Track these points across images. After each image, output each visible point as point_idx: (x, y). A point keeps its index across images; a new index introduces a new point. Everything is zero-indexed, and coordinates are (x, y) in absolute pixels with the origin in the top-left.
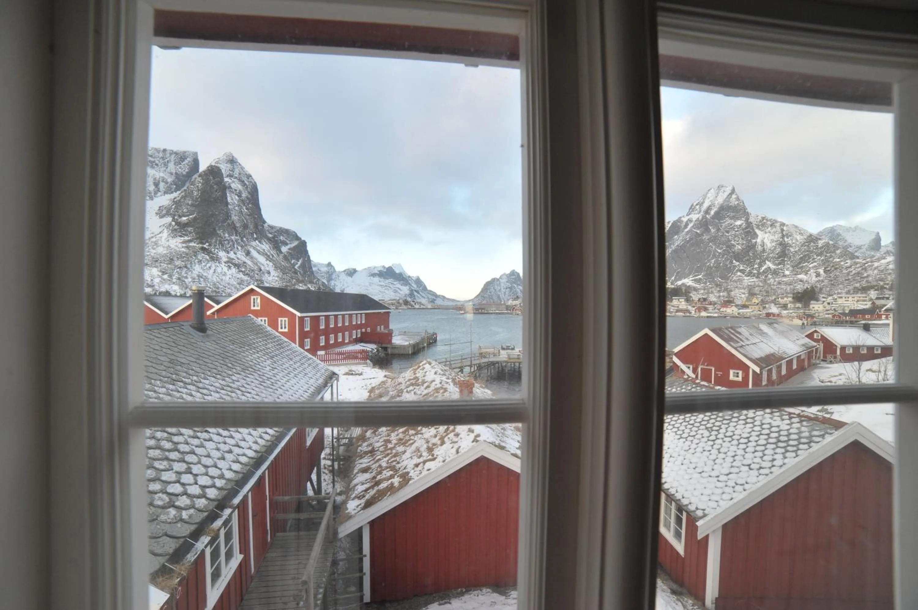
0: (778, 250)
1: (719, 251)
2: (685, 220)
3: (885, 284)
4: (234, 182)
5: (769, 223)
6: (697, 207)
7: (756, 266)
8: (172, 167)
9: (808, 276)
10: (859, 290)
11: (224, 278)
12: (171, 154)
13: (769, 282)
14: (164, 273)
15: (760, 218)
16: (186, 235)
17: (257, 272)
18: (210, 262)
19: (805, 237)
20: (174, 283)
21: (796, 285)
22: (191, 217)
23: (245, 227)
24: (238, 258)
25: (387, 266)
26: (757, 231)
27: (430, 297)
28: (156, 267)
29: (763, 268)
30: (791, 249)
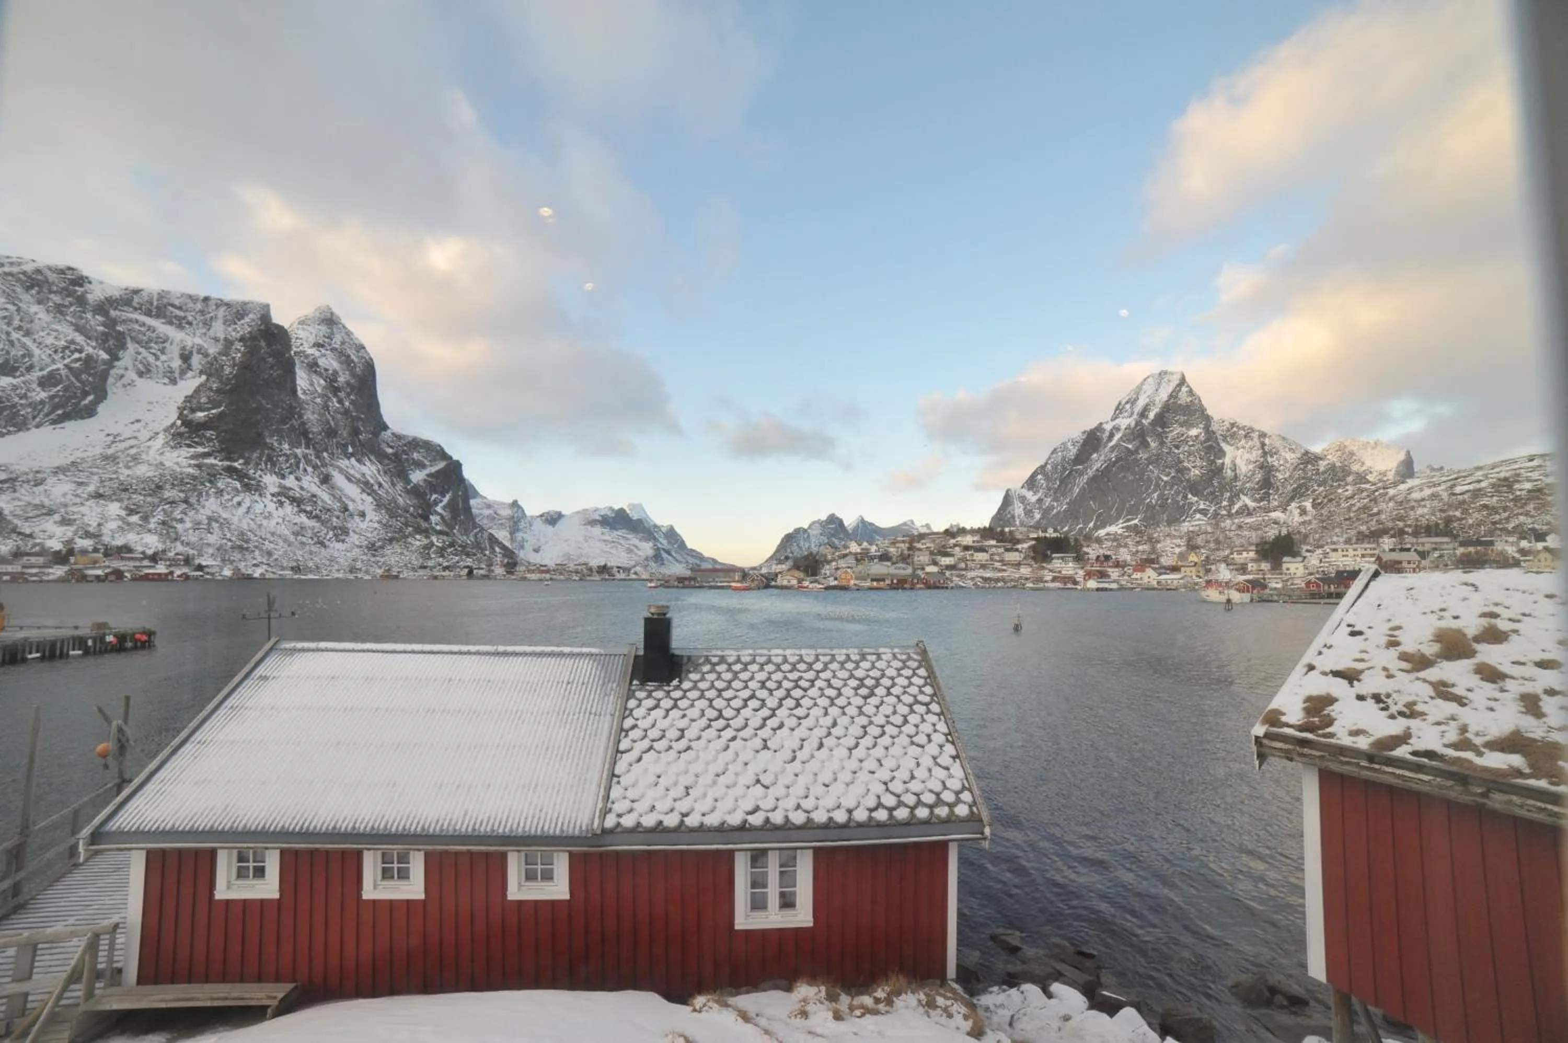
0: (1258, 477)
1: (1165, 479)
2: (1108, 427)
3: (1406, 526)
4: (324, 355)
5: (1242, 432)
6: (1128, 406)
7: (1225, 503)
8: (218, 329)
9: (1288, 513)
10: (1366, 536)
11: (265, 523)
12: (218, 306)
13: (1223, 525)
14: (131, 512)
15: (1227, 424)
16: (201, 444)
17: (337, 513)
18: (243, 494)
19: (1299, 455)
20: (150, 531)
21: (1267, 529)
22: (214, 411)
23: (331, 433)
24: (302, 488)
25: (616, 507)
26: (1224, 445)
27: (691, 560)
28: (118, 500)
29: (1236, 507)
30: (1277, 474)
